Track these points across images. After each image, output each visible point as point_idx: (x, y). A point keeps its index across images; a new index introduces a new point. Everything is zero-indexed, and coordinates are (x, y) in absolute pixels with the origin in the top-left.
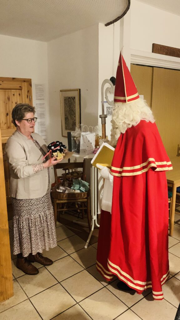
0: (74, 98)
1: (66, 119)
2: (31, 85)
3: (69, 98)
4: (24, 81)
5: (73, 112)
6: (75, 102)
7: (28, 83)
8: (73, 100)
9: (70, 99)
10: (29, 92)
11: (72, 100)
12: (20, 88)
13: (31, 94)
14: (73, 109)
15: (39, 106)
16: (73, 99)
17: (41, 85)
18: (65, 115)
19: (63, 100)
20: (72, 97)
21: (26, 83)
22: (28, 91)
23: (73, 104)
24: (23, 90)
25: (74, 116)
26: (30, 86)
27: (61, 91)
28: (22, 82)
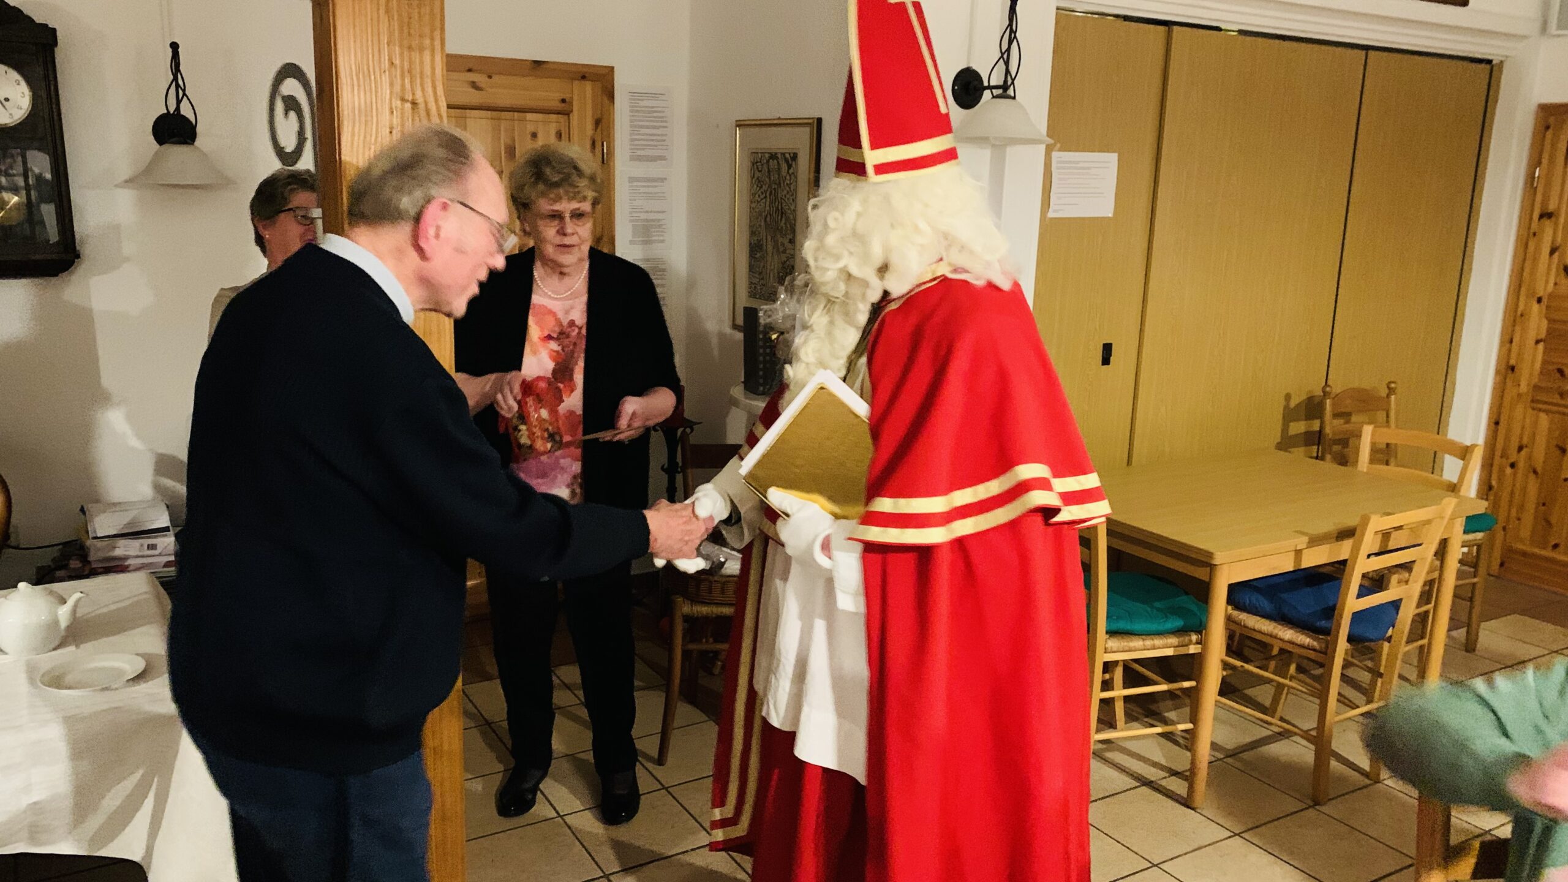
0: (795, 157)
1: (755, 249)
2: (611, 96)
3: (773, 156)
4: (584, 77)
5: (787, 219)
6: (794, 175)
7: (599, 84)
8: (789, 167)
9: (773, 163)
10: (602, 123)
11: (784, 167)
12: (564, 110)
13: (609, 136)
14: (786, 207)
15: (642, 190)
16: (786, 160)
17: (654, 96)
18: (753, 233)
19: (747, 164)
20: (783, 154)
21: (588, 86)
22: (597, 122)
23: (789, 185)
24: (575, 117)
26: (606, 101)
27: (740, 124)
28: (573, 79)
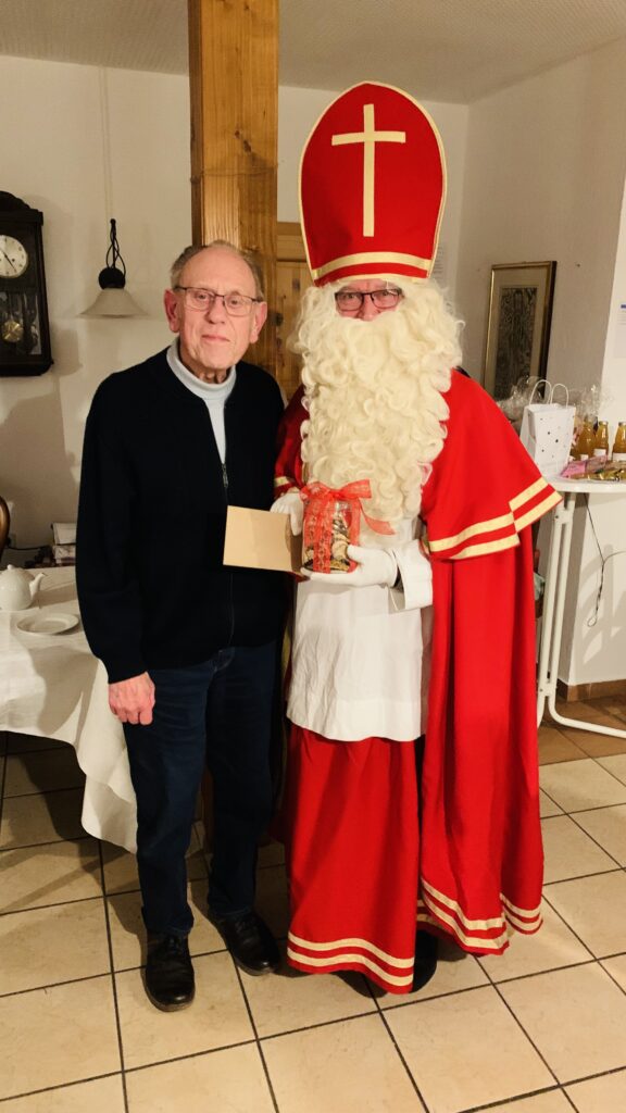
0: (534, 291)
3: (518, 291)
5: (526, 337)
6: (534, 305)
8: (530, 298)
9: (518, 296)
11: (527, 299)
14: (525, 329)
16: (528, 294)
20: (526, 290)
23: (529, 312)
25: (528, 351)
27: (495, 268)
